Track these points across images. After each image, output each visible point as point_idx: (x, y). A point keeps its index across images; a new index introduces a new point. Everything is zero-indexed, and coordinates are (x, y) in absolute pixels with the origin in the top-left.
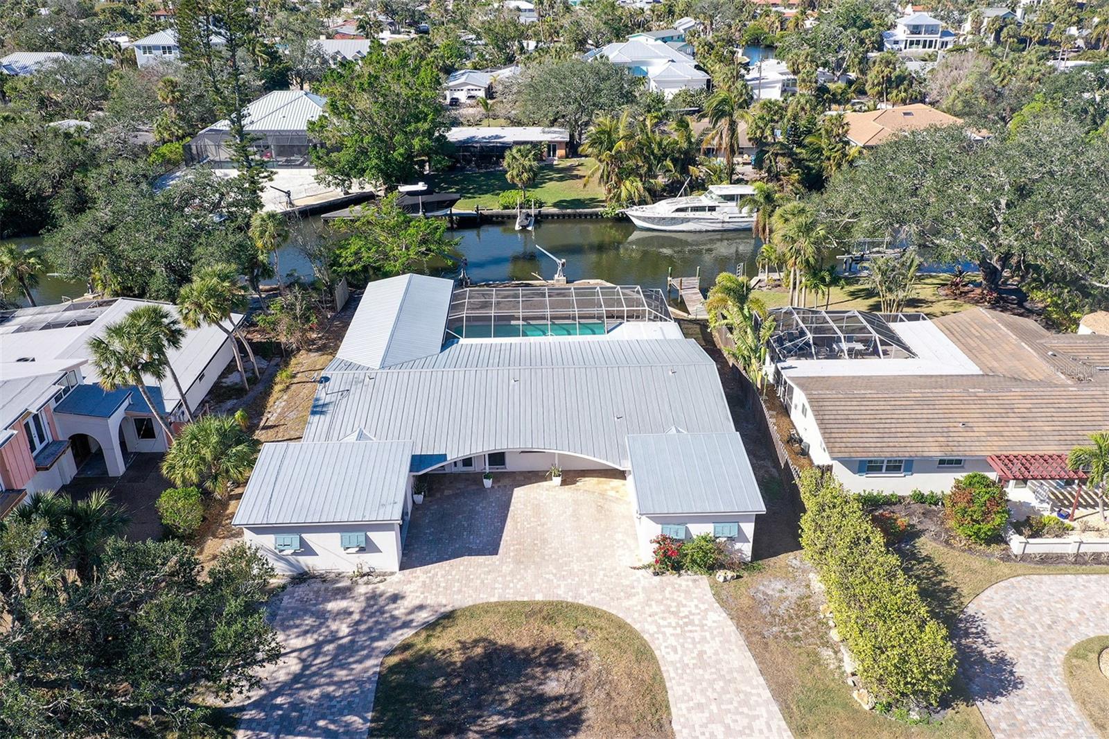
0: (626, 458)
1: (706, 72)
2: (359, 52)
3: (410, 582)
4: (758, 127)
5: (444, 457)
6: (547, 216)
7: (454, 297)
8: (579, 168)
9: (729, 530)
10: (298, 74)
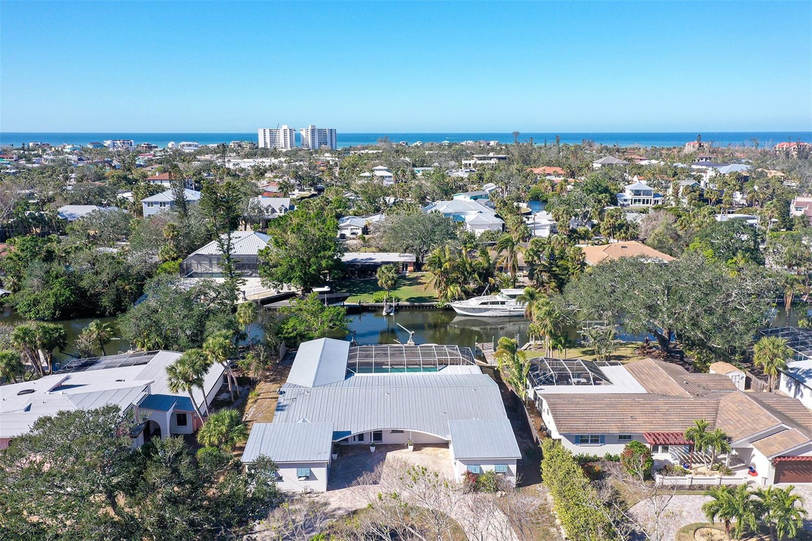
0: (448, 433)
1: (502, 219)
2: (283, 206)
3: (332, 497)
4: (530, 255)
5: (349, 433)
6: (402, 307)
7: (350, 351)
8: (422, 278)
9: (503, 468)
10: (244, 219)
